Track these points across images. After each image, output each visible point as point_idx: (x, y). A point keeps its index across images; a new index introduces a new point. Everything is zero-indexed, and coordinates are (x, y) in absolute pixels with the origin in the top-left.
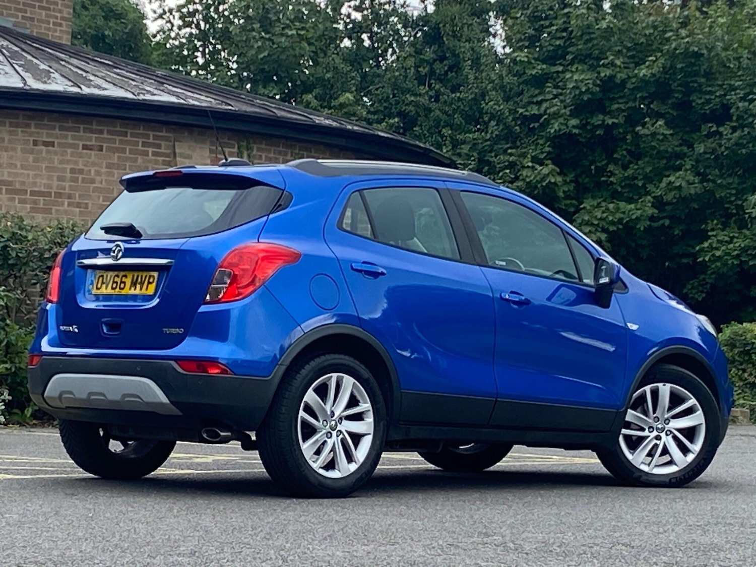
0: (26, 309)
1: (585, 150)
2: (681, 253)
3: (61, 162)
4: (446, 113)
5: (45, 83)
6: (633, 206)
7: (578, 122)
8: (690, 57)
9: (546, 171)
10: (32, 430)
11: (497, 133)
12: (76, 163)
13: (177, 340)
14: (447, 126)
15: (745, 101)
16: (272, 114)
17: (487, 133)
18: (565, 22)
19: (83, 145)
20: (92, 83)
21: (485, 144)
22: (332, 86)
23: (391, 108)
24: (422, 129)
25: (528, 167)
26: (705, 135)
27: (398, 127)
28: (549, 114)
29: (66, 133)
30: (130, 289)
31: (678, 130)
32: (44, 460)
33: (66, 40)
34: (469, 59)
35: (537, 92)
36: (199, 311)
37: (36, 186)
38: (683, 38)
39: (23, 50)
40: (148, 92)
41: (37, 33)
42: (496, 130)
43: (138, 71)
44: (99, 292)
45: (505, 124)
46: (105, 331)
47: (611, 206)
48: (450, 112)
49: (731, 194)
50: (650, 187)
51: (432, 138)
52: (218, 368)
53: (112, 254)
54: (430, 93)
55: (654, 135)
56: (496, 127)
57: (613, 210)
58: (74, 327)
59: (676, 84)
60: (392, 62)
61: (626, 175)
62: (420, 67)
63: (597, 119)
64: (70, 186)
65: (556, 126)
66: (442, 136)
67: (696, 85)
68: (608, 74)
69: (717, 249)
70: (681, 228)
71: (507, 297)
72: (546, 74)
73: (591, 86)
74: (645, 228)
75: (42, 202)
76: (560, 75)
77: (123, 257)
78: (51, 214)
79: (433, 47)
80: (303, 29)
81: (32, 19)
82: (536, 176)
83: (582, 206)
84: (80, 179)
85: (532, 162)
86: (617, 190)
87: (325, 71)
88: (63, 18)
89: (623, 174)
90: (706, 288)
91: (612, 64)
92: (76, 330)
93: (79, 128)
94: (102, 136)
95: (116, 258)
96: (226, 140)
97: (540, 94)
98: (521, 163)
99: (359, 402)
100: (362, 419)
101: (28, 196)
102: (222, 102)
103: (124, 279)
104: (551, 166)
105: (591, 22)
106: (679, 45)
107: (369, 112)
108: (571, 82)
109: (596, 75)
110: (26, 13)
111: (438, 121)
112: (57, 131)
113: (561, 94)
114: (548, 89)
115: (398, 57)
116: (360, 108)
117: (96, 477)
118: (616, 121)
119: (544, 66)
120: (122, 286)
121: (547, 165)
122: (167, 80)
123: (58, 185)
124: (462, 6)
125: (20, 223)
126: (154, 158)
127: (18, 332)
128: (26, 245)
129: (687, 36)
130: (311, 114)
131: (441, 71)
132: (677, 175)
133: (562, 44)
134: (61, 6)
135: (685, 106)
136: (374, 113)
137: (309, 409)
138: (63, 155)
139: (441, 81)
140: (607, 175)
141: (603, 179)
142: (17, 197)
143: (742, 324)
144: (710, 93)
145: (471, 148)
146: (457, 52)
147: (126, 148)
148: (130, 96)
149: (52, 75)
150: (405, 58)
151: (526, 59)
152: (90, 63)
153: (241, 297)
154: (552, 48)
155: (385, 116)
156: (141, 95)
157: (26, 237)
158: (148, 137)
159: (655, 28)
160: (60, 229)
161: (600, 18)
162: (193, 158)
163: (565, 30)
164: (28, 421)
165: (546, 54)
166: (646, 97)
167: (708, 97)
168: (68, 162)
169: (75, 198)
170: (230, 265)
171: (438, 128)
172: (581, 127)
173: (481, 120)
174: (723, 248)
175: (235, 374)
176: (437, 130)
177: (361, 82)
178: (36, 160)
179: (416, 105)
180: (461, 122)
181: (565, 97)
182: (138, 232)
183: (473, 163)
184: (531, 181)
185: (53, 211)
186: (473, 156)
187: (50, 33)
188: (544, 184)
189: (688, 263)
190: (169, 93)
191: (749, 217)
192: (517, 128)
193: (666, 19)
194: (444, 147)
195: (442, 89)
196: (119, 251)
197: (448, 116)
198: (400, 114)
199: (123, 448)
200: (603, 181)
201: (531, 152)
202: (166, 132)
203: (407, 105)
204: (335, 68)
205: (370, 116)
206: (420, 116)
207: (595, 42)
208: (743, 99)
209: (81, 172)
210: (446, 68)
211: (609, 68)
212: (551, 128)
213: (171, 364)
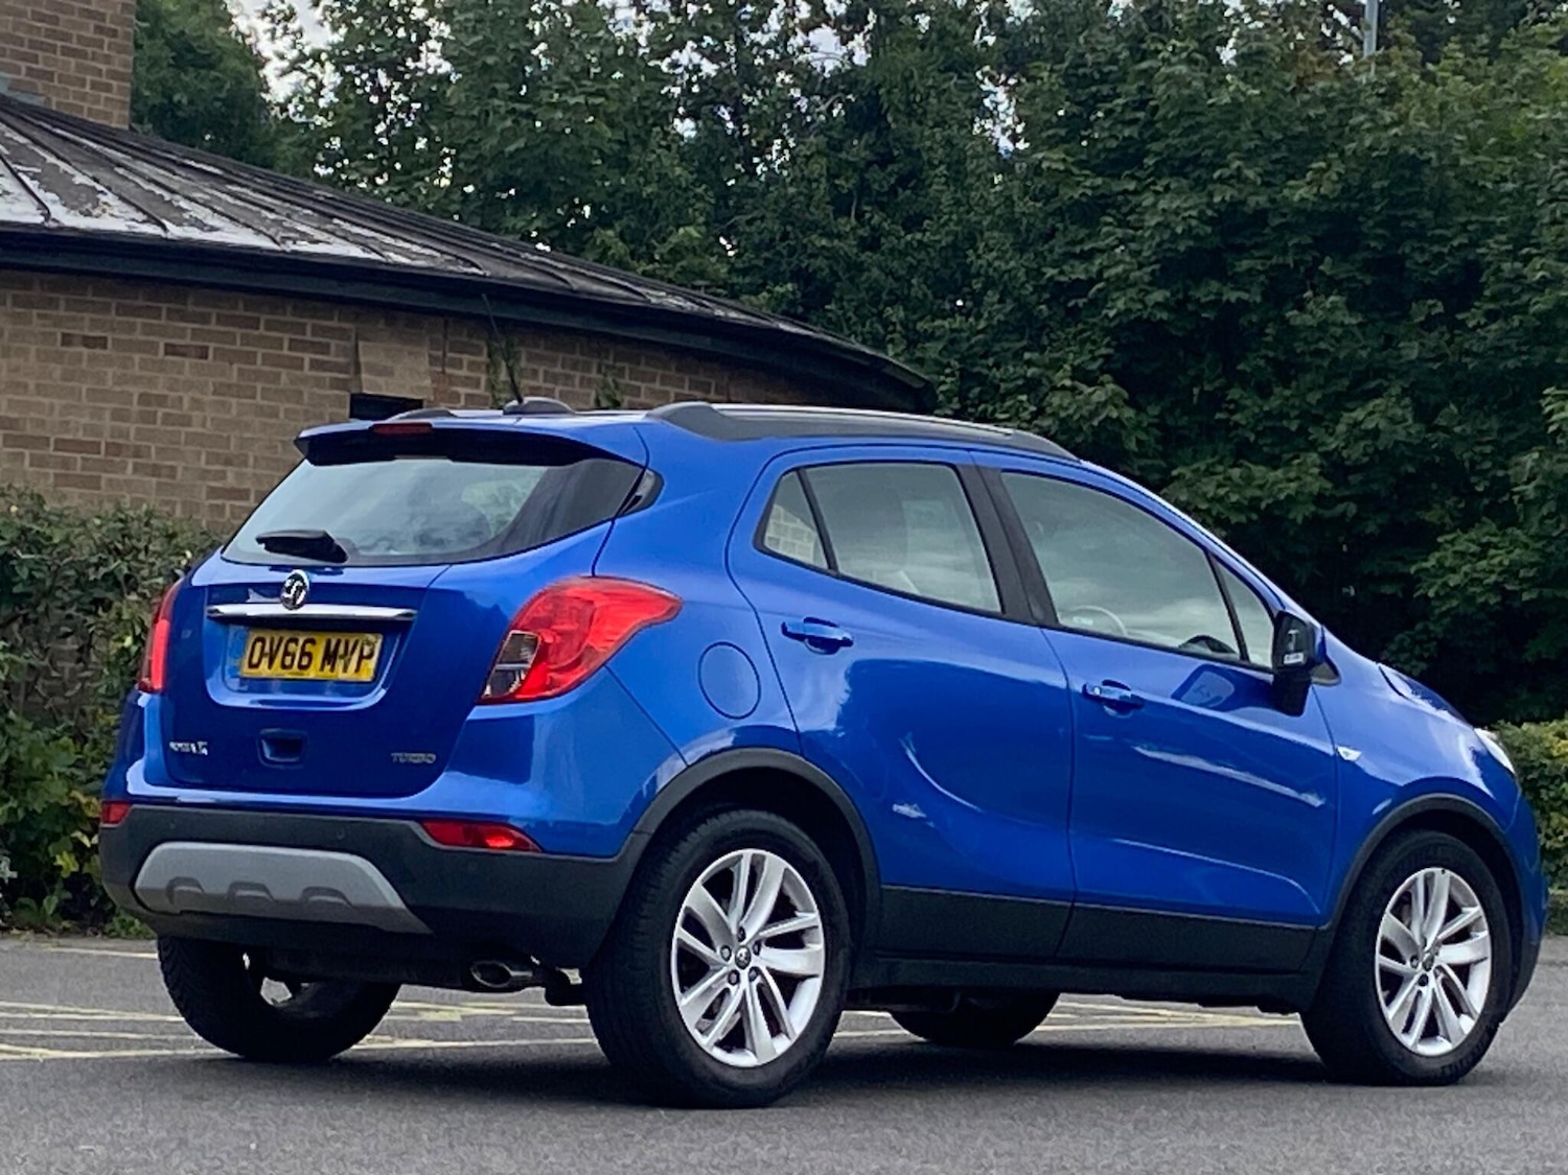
0: (44, 686)
1: (1181, 354)
2: (1377, 574)
3: (120, 380)
4: (890, 273)
5: (88, 214)
6: (1279, 473)
7: (1168, 294)
8: (1402, 166)
9: (1099, 395)
10: (62, 941)
11: (1001, 317)
12: (151, 382)
13: (422, 778)
14: (895, 302)
15: (1515, 259)
16: (561, 284)
17: (979, 317)
18: (1141, 89)
19: (166, 345)
20: (186, 216)
21: (973, 341)
22: (657, 213)
23: (779, 263)
24: (842, 308)
25: (1063, 388)
26: (1421, 324)
27: (792, 303)
28: (1108, 280)
29: (132, 319)
30: (322, 669)
31: (1376, 315)
32: (113, 1016)
33: (119, 120)
34: (941, 163)
35: (1083, 233)
36: (470, 717)
37: (67, 431)
38: (1387, 127)
39: (36, 142)
40: (304, 236)
41: (58, 104)
42: (998, 311)
43: (277, 189)
44: (254, 673)
45: (1016, 300)
46: (268, 756)
47: (1236, 473)
48: (902, 272)
49: (1484, 456)
50: (1315, 433)
51: (864, 325)
52: (510, 837)
53: (286, 595)
54: (861, 232)
55: (1323, 326)
56: (996, 306)
57: (1239, 481)
58: (200, 744)
59: (1371, 223)
60: (781, 166)
61: (1266, 408)
62: (837, 177)
63: (1207, 291)
64: (138, 431)
65: (1120, 304)
66: (886, 323)
67: (1413, 224)
68: (1227, 198)
69: (1453, 570)
70: (1379, 521)
71: (1097, 692)
72: (1103, 196)
73: (1194, 223)
74: (1305, 518)
75: (79, 463)
76: (1130, 197)
77: (307, 601)
78: (99, 488)
79: (866, 136)
80: (598, 93)
81: (49, 76)
82: (1079, 408)
83: (1175, 473)
84: (159, 415)
85: (1072, 378)
86: (1247, 439)
87: (642, 180)
88: (114, 75)
89: (1261, 407)
90: (1428, 650)
91: (1238, 176)
92: (205, 751)
93: (160, 309)
94: (206, 327)
95: (292, 603)
96: (465, 339)
97: (1089, 237)
98: (1051, 382)
99: (795, 908)
100: (801, 945)
101: (51, 450)
102: (458, 258)
103: (309, 648)
104: (1111, 386)
105: (1197, 91)
106: (1378, 141)
107: (732, 270)
108: (1153, 214)
109: (1205, 200)
110: (37, 62)
111: (875, 291)
112: (112, 316)
113: (1133, 239)
114: (1105, 229)
115: (793, 158)
116: (713, 259)
117: (235, 1055)
118: (1245, 296)
119: (1099, 181)
120: (305, 662)
121: (1102, 384)
122: (338, 208)
123: (113, 429)
124: (927, 51)
125: (36, 509)
126: (314, 373)
127: (33, 736)
128: (50, 554)
129: (1395, 124)
130: (639, 285)
131: (881, 186)
132: (1370, 406)
133: (1136, 135)
134: (109, 48)
135: (1388, 265)
136: (744, 272)
137: (693, 925)
138: (125, 367)
139: (882, 207)
140: (1227, 410)
141: (1219, 416)
142: (27, 452)
143: (1519, 725)
144: (1443, 240)
145: (945, 348)
146: (915, 147)
147: (255, 353)
148: (264, 243)
149: (103, 198)
150: (808, 158)
151: (1062, 167)
152: (178, 171)
153: (554, 691)
154: (1113, 144)
155: (765, 278)
156: (290, 243)
157: (50, 538)
158: (302, 329)
159: (1328, 103)
160: (121, 520)
161: (1214, 81)
162: (397, 373)
163: (1142, 105)
164: (49, 921)
165: (1103, 156)
166: (1310, 246)
167: (1436, 249)
168: (136, 380)
169: (149, 456)
170: (535, 623)
171: (876, 305)
172: (1177, 307)
173: (966, 290)
174: (1466, 568)
175: (544, 851)
176: (874, 310)
177: (716, 207)
178: (67, 376)
179: (832, 255)
180: (925, 295)
181: (1143, 243)
182: (339, 549)
183: (949, 380)
184: (1071, 416)
185: (103, 483)
186: (948, 365)
187: (86, 105)
188: (1095, 423)
189: (1393, 595)
190: (346, 237)
191: (1520, 501)
192: (1043, 307)
193: (1353, 85)
194: (890, 346)
195: (885, 225)
196: (300, 589)
197: (897, 279)
198: (798, 275)
199: (290, 995)
200: (1219, 420)
201: (1073, 358)
202: (340, 320)
203: (811, 256)
204: (662, 177)
205: (735, 280)
206: (839, 279)
207: (1206, 132)
208: (1513, 255)
209: (161, 400)
210: (893, 181)
211: (1232, 186)
212: (1111, 308)
213: (410, 830)
